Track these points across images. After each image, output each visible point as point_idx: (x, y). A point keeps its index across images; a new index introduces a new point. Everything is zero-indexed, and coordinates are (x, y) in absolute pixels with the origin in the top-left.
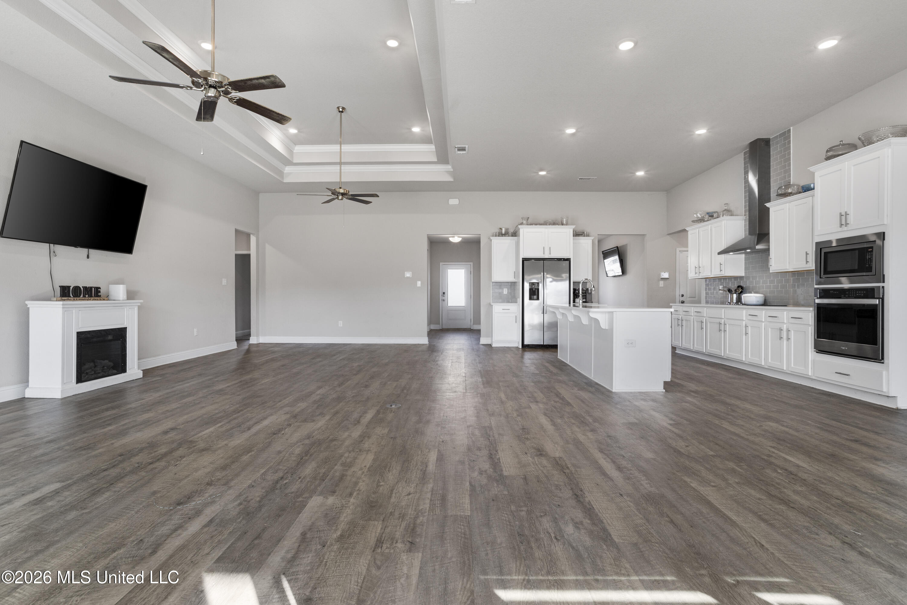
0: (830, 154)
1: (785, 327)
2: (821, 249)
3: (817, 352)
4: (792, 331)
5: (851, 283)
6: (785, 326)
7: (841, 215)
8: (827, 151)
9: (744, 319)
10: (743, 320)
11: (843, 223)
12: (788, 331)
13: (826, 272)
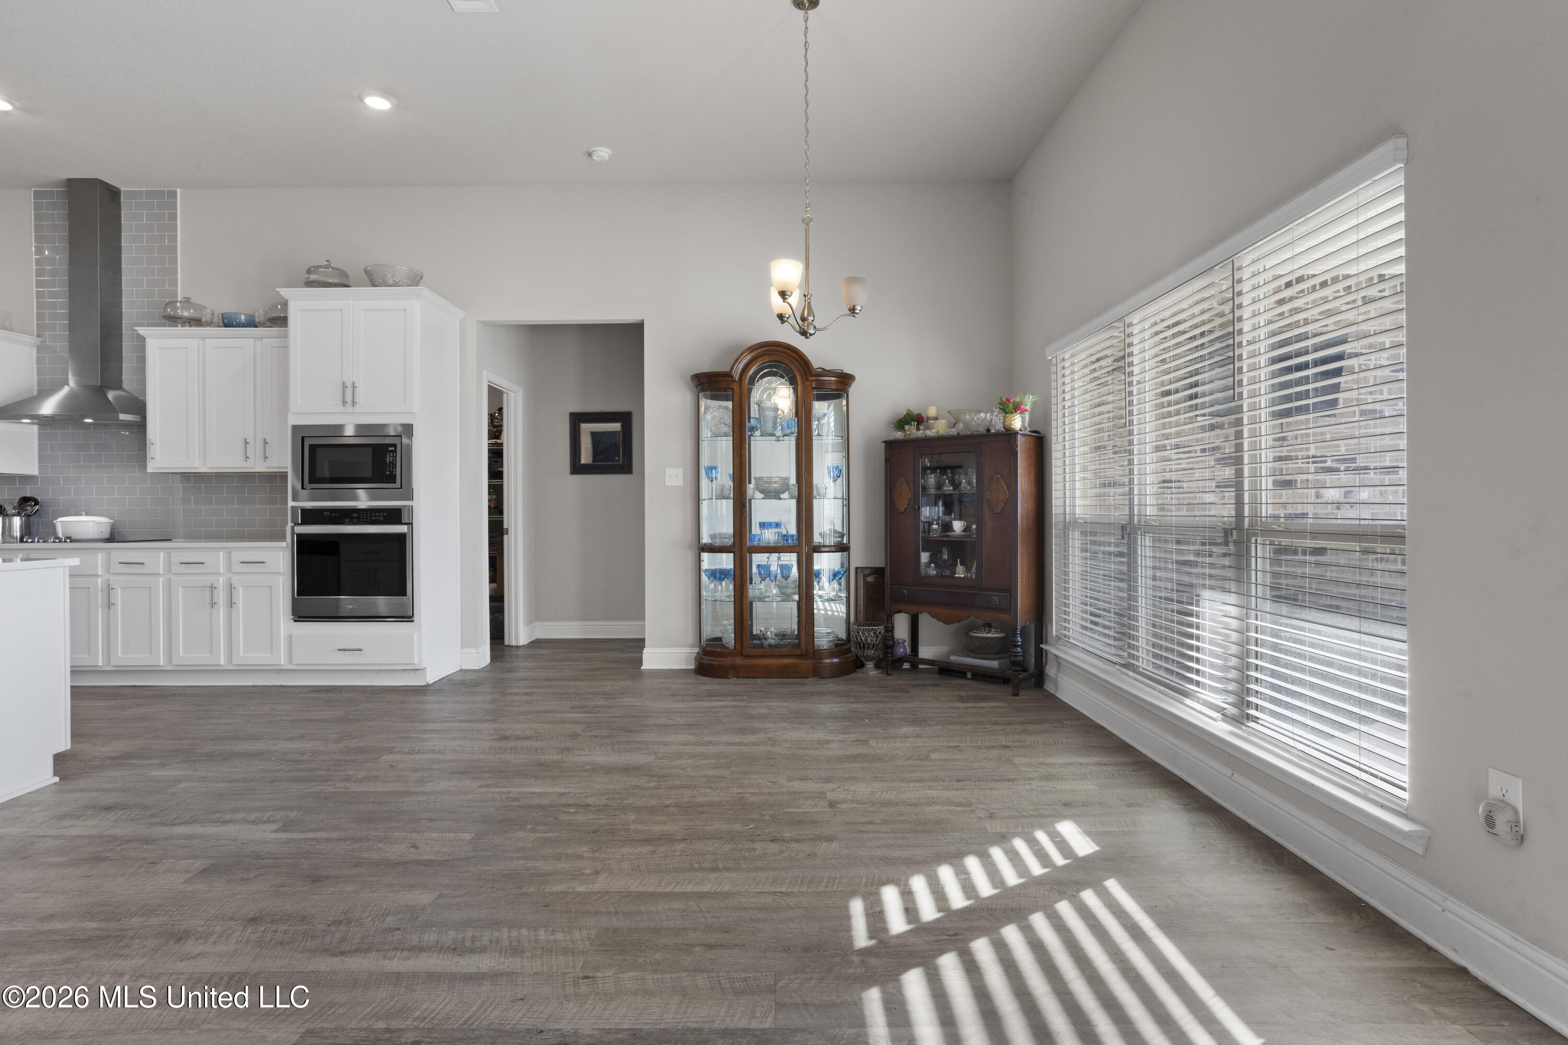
0: (313, 277)
1: (221, 582)
2: (303, 438)
3: (295, 621)
4: (241, 589)
5: (372, 499)
6: (221, 579)
7: (344, 386)
8: (309, 272)
9: (100, 573)
10: (97, 576)
11: (349, 398)
12: (231, 588)
13: (314, 479)
